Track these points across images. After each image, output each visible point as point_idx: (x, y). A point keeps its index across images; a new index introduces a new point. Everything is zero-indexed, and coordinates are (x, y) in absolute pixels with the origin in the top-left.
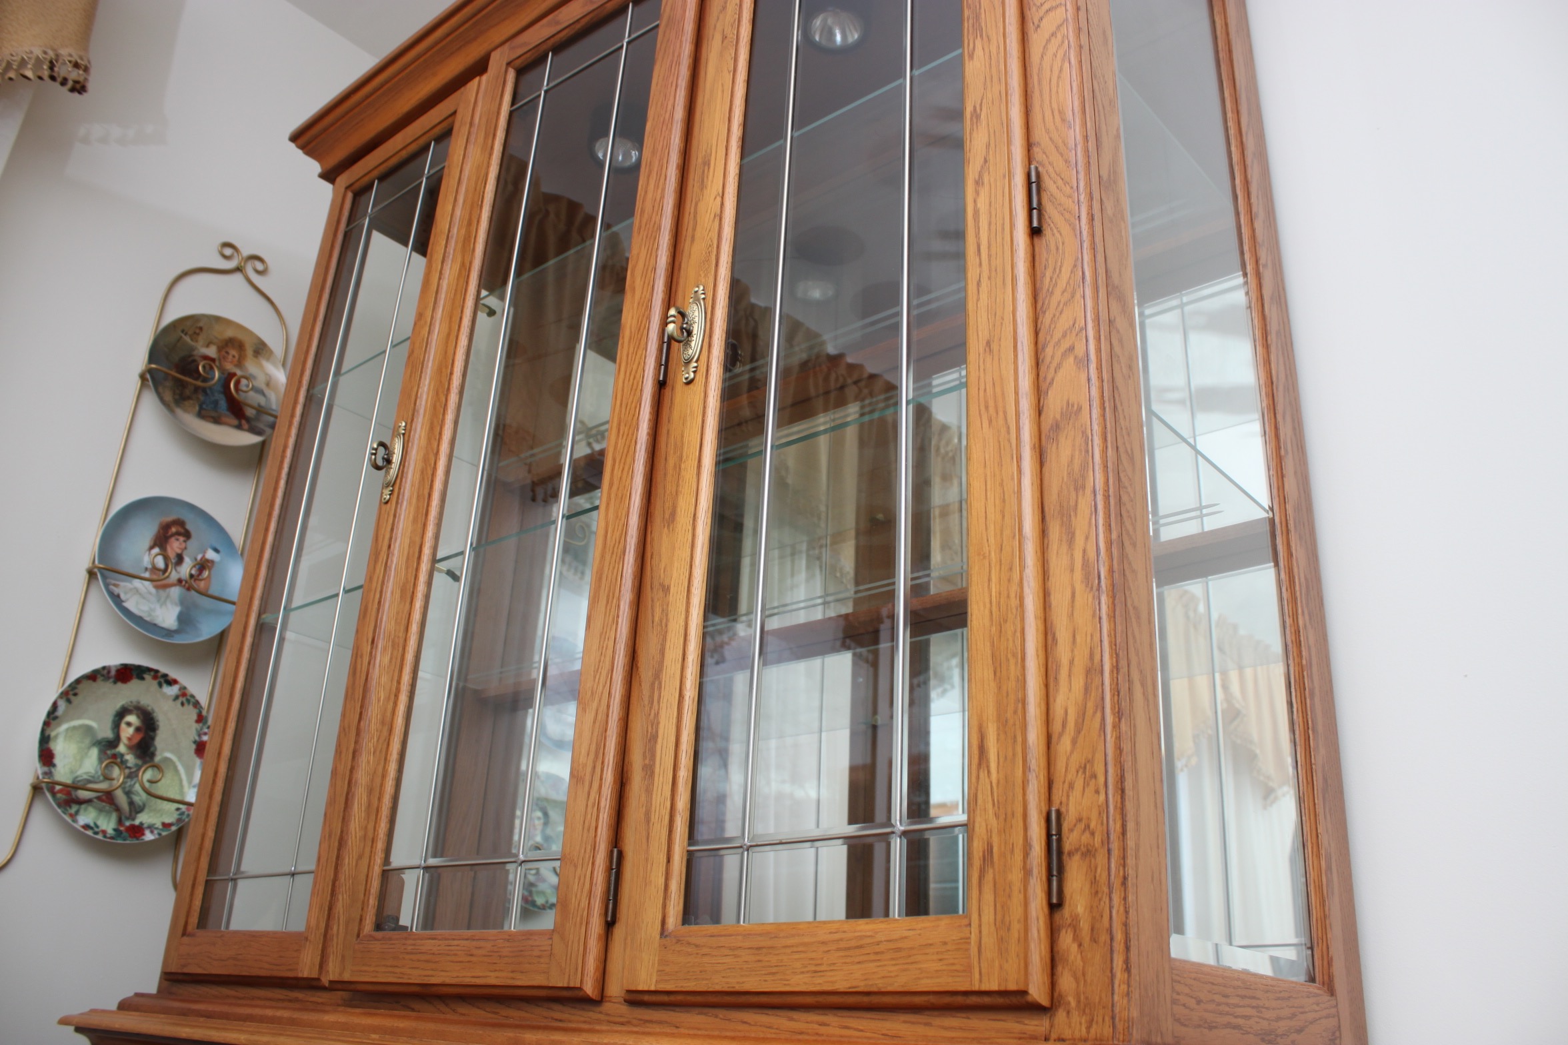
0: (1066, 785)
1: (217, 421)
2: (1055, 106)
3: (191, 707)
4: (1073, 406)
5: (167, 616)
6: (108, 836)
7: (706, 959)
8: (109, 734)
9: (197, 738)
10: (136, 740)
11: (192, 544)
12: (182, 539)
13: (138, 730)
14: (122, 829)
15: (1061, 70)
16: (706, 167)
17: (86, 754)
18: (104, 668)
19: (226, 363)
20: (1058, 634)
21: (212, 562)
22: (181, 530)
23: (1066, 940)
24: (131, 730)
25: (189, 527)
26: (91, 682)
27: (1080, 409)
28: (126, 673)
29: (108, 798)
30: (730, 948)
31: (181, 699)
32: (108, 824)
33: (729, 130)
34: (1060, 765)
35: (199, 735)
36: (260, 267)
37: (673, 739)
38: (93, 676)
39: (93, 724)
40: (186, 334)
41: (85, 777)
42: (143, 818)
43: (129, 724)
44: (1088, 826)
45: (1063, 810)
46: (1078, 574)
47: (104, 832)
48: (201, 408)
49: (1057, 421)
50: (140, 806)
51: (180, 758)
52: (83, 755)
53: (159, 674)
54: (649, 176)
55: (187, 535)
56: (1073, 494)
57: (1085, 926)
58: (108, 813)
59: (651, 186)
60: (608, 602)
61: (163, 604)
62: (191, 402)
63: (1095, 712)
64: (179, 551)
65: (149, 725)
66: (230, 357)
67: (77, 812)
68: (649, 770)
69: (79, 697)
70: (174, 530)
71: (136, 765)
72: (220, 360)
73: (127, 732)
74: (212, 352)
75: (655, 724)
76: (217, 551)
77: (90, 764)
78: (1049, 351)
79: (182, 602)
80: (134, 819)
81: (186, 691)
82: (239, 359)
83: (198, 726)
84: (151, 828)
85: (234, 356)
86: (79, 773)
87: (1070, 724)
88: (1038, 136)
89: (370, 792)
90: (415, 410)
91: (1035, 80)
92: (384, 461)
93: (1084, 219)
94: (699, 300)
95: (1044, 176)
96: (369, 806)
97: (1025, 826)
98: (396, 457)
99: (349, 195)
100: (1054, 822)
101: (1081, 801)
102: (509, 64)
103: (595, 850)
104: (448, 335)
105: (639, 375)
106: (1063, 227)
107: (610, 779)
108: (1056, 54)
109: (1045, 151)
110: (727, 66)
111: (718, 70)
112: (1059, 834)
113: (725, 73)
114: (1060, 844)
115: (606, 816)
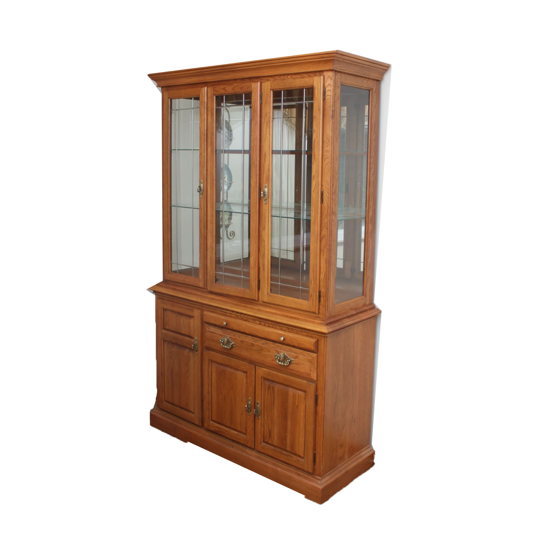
0: (321, 288)
15: (328, 172)
16: (265, 157)
23: (321, 306)
27: (326, 236)
33: (269, 150)
34: (321, 285)
37: (267, 266)
44: (324, 293)
45: (321, 290)
46: (324, 260)
49: (323, 237)
57: (323, 305)
68: (264, 270)
75: (264, 262)
78: (323, 224)
87: (322, 281)
88: (323, 184)
89: (211, 259)
90: (204, 178)
91: (323, 171)
92: (200, 190)
93: (329, 203)
94: (266, 188)
95: (324, 193)
96: (211, 262)
97: (316, 293)
98: (202, 188)
99: (169, 100)
100: (320, 292)
101: (323, 290)
102: (214, 95)
103: (256, 279)
104: (211, 166)
105: (256, 197)
106: (326, 204)
107: (257, 268)
108: (327, 169)
109: (324, 187)
110: (268, 133)
111: (266, 133)
112: (320, 293)
113: (268, 134)
114: (320, 295)
115: (257, 274)
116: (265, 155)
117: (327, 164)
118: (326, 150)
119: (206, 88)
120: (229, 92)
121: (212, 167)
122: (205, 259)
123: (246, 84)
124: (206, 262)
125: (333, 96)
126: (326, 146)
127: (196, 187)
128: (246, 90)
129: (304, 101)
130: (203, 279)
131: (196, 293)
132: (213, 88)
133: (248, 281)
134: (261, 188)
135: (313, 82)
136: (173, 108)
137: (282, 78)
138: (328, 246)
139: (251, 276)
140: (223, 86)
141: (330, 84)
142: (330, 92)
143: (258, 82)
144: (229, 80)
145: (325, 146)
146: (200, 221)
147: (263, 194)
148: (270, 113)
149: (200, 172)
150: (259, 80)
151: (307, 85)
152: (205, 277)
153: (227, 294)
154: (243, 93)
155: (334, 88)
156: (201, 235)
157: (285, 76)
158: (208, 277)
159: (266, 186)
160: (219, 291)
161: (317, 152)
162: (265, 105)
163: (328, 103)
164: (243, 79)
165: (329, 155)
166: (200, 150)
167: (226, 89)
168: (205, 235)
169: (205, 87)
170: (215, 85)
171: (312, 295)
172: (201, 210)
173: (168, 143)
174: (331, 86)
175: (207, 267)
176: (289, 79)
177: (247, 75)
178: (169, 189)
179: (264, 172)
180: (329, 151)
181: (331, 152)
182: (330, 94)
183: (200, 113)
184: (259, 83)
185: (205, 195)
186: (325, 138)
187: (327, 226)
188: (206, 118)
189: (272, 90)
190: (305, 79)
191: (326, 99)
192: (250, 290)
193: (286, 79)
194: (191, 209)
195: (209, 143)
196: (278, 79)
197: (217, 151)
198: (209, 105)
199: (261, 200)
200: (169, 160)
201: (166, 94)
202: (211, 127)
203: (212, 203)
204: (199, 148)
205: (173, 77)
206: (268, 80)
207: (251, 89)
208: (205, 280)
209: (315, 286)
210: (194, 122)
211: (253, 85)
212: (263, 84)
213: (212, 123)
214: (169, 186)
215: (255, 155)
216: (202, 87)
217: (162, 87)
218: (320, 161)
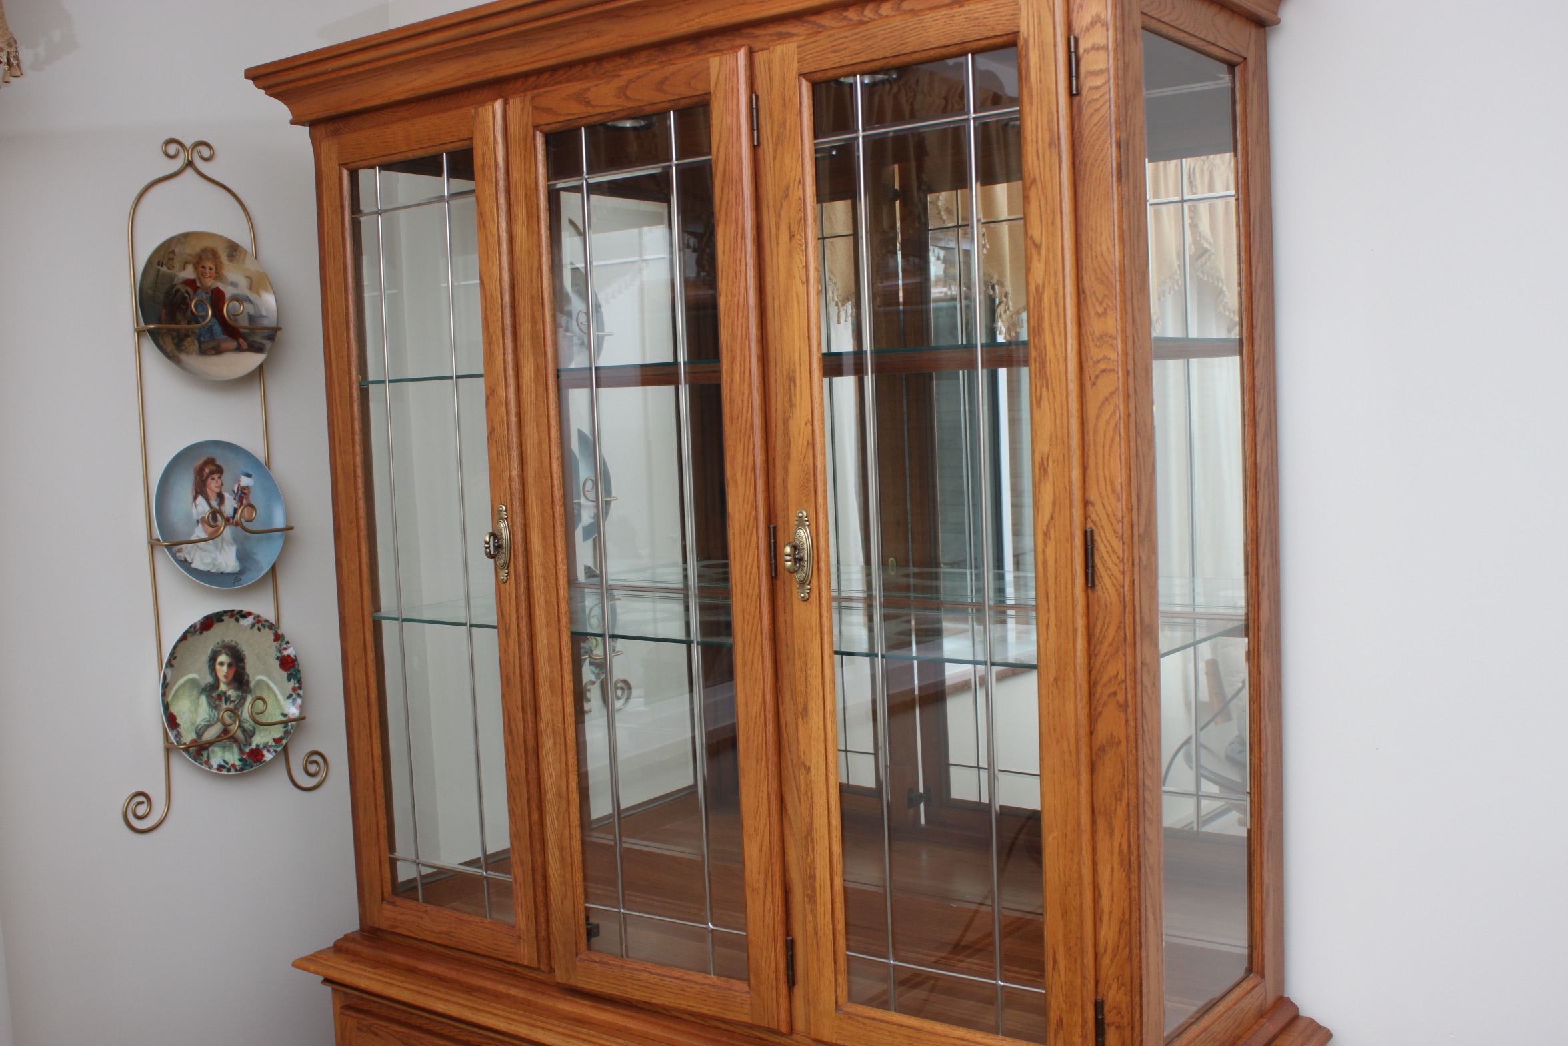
0: (1106, 985)
1: (218, 351)
2: (1107, 473)
3: (267, 629)
4: (1115, 738)
5: (227, 560)
6: (238, 768)
7: (872, 1034)
8: (209, 679)
9: (279, 655)
10: (231, 677)
11: (226, 477)
12: (216, 476)
13: (230, 666)
14: (245, 757)
15: (1112, 440)
16: (792, 384)
17: (198, 703)
18: (191, 627)
19: (206, 280)
20: (1102, 892)
21: (248, 487)
22: (214, 468)
24: (225, 668)
25: (218, 462)
26: (184, 642)
27: (1120, 742)
28: (208, 623)
29: (226, 736)
30: (889, 1032)
31: (257, 626)
32: (233, 757)
33: (810, 351)
34: (1103, 973)
35: (280, 652)
36: (206, 152)
37: (828, 883)
38: (184, 638)
39: (195, 676)
40: (162, 266)
41: (203, 724)
42: (258, 740)
43: (222, 664)
44: (1119, 1013)
45: (1105, 999)
46: (1116, 858)
47: (234, 766)
48: (200, 343)
49: (1103, 746)
50: (251, 731)
51: (269, 677)
52: (196, 705)
53: (235, 613)
54: (732, 363)
55: (219, 470)
56: (1114, 802)
58: (230, 747)
59: (737, 377)
60: (757, 762)
61: (220, 549)
62: (189, 339)
63: (1125, 948)
64: (217, 490)
65: (237, 658)
66: (208, 271)
67: (208, 757)
68: (812, 898)
69: (178, 659)
70: (207, 470)
71: (238, 697)
72: (199, 278)
73: (222, 671)
74: (189, 273)
75: (812, 867)
76: (248, 475)
77: (203, 712)
78: (1099, 688)
79: (236, 540)
80: (250, 745)
81: (261, 619)
82: (216, 269)
83: (277, 644)
84: (266, 747)
85: (211, 269)
86: (197, 723)
87: (1109, 950)
88: (1093, 496)
89: (561, 849)
90: (511, 494)
91: (1090, 438)
92: (496, 548)
93: (1126, 588)
94: (804, 526)
95: (1096, 537)
96: (563, 860)
97: (1083, 1012)
98: (505, 542)
99: (345, 173)
100: (1099, 1007)
101: (1114, 996)
102: (535, 127)
103: (775, 940)
104: (540, 443)
105: (755, 570)
106: (1111, 590)
107: (778, 892)
108: (1108, 422)
109: (1098, 513)
110: (799, 274)
111: (790, 274)
112: (1102, 1013)
113: (798, 282)
114: (1103, 1019)
115: (779, 917)
116: (792, 379)
117: (1107, 399)
118: (1097, 334)
119: (498, 104)
120: (605, 110)
121: (545, 446)
122: (538, 846)
123: (681, 66)
124: (539, 859)
125: (1116, 77)
126: (1098, 315)
127: (480, 536)
128: (680, 90)
129: (968, 113)
130: (533, 931)
131: (502, 988)
132: (529, 98)
133: (743, 945)
134: (775, 528)
135: (1015, 16)
136: (364, 206)
137: (851, 20)
138: (1133, 791)
139: (751, 927)
140: (576, 87)
141: (1098, 16)
142: (1102, 55)
143: (735, 49)
144: (599, 59)
145: (1092, 313)
146: (506, 681)
147: (793, 554)
148: (802, 183)
149: (493, 468)
150: (739, 41)
151: (985, 35)
152: (542, 919)
153: (647, 1000)
154: (667, 105)
155: (1119, 36)
156: (513, 741)
157: (864, 9)
158: (555, 926)
159: (800, 519)
160: (607, 989)
161: (1054, 345)
162: (775, 151)
163: (1097, 110)
164: (664, 46)
165: (1113, 356)
166: (488, 374)
167: (590, 95)
168: (531, 743)
169: (496, 99)
170: (535, 88)
171: (1060, 1022)
172: (507, 636)
173: (349, 356)
174: (1105, 25)
175: (545, 877)
176: (887, 16)
177: (684, 25)
178: (364, 549)
179: (788, 456)
180: (1115, 338)
181: (1125, 342)
182: (1102, 66)
183: (481, 214)
184: (742, 54)
185: (521, 568)
186: (1089, 280)
187: (1120, 698)
188: (504, 236)
189: (808, 80)
190: (972, 7)
191: (1084, 92)
192: (749, 985)
193: (871, 20)
194: (464, 630)
195: (526, 343)
196: (833, 23)
197: (563, 376)
198: (518, 175)
199: (779, 583)
200: (357, 426)
201: (331, 148)
202: (531, 269)
203: (554, 600)
204: (480, 370)
205: (354, 71)
206: (782, 36)
207: (709, 84)
208: (543, 933)
209: (1079, 981)
210: (455, 284)
211: (715, 62)
212: (760, 58)
213: (536, 252)
214: (363, 534)
215: (742, 379)
216: (483, 103)
217: (313, 124)
218: (1073, 386)
